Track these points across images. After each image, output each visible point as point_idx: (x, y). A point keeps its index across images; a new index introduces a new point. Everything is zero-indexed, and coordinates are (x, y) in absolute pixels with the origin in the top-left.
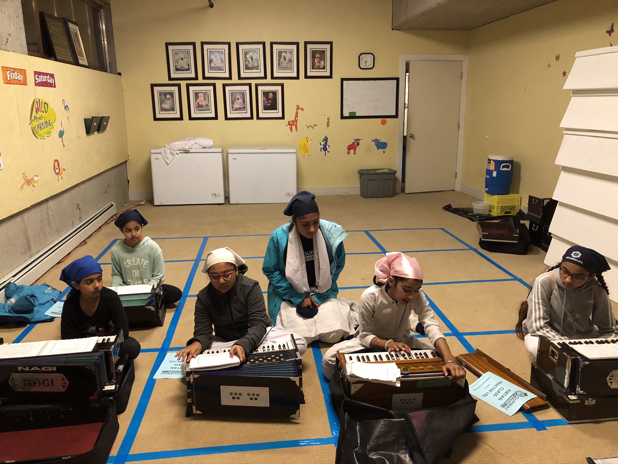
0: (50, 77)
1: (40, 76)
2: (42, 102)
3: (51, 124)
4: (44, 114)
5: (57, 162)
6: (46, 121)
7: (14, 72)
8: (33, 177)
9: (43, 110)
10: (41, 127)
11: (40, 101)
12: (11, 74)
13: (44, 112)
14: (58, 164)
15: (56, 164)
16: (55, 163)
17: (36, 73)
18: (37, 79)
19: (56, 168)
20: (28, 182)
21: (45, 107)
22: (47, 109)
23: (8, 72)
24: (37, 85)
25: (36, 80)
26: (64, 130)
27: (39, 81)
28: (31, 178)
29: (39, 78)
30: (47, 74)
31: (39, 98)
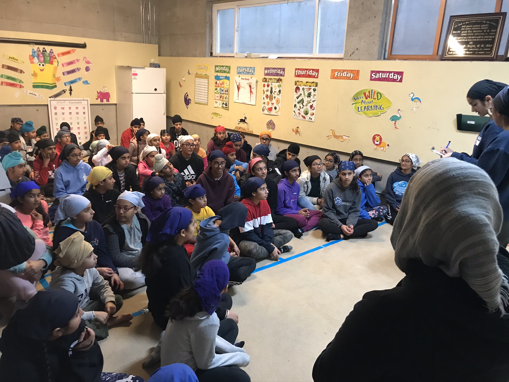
0: (394, 74)
1: (379, 74)
2: (375, 92)
3: (382, 109)
4: (374, 100)
5: (379, 137)
6: (377, 106)
7: (343, 72)
8: (342, 135)
9: (376, 97)
10: (368, 109)
11: (373, 91)
12: (339, 73)
13: (377, 99)
14: (381, 139)
15: (378, 138)
16: (376, 136)
17: (372, 72)
18: (373, 75)
19: (376, 140)
20: (336, 137)
21: (377, 95)
22: (381, 98)
23: (336, 73)
24: (371, 80)
25: (373, 77)
26: (400, 117)
27: (376, 77)
28: (340, 135)
29: (377, 75)
30: (390, 72)
31: (372, 89)
